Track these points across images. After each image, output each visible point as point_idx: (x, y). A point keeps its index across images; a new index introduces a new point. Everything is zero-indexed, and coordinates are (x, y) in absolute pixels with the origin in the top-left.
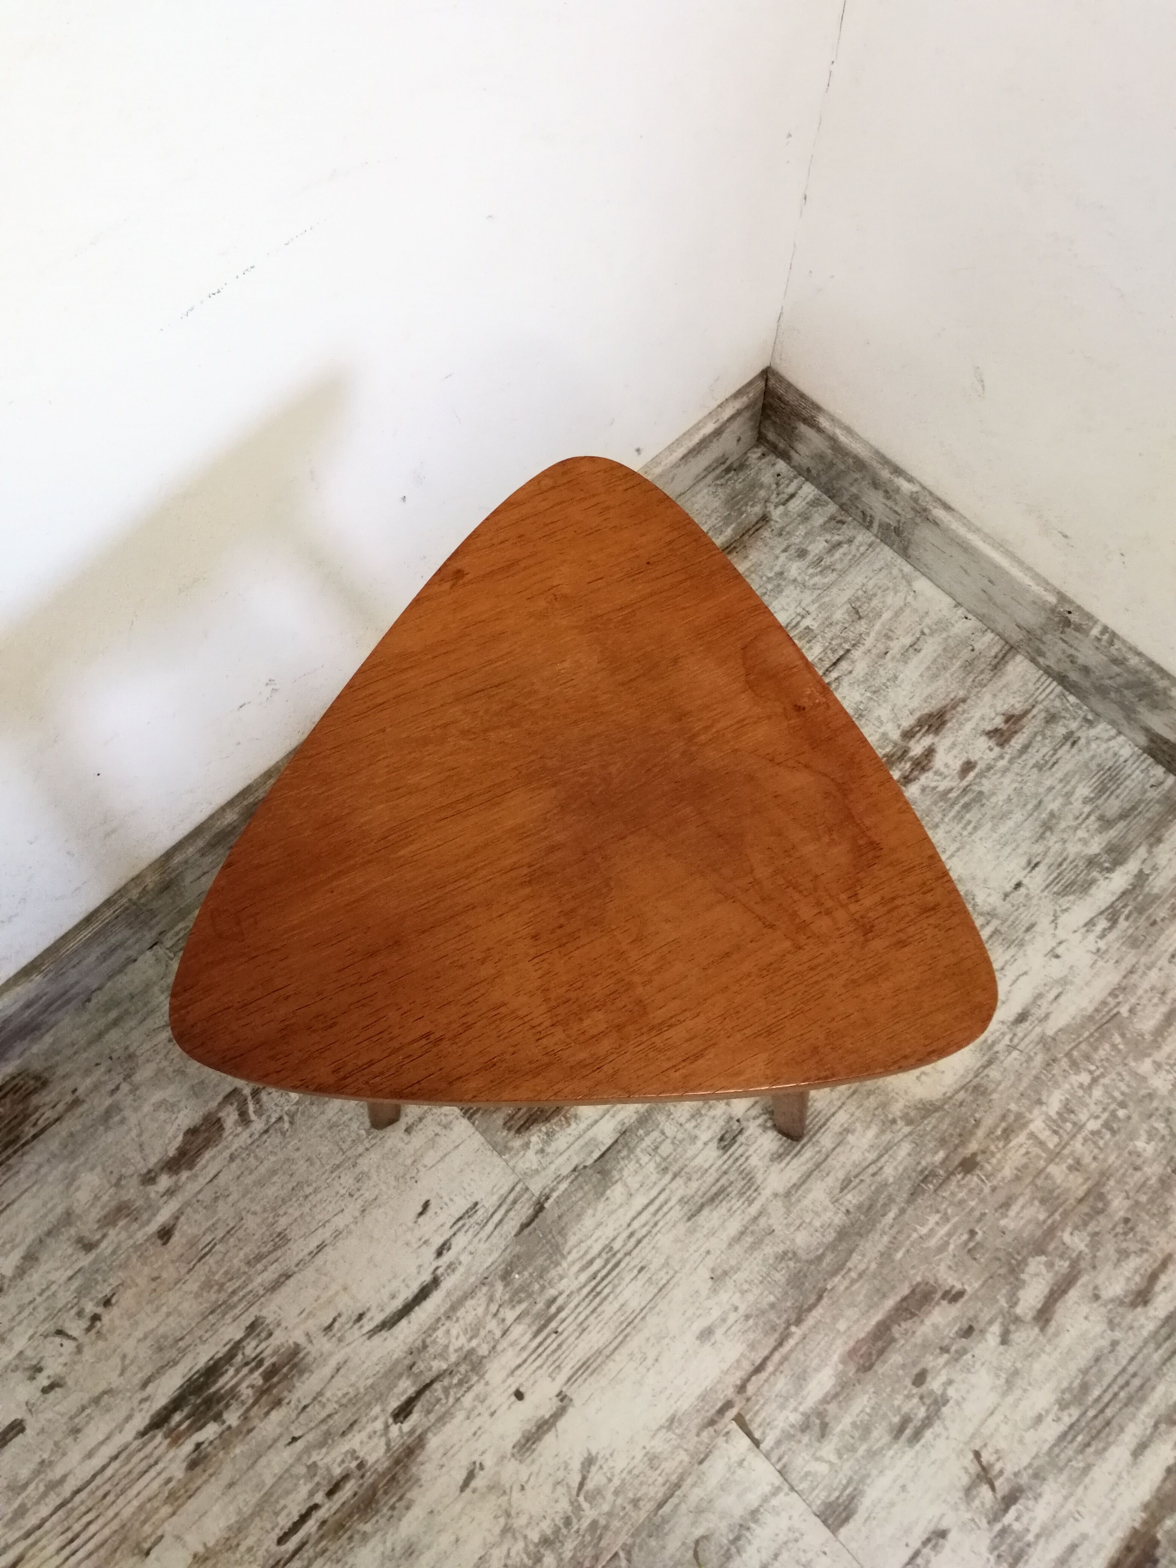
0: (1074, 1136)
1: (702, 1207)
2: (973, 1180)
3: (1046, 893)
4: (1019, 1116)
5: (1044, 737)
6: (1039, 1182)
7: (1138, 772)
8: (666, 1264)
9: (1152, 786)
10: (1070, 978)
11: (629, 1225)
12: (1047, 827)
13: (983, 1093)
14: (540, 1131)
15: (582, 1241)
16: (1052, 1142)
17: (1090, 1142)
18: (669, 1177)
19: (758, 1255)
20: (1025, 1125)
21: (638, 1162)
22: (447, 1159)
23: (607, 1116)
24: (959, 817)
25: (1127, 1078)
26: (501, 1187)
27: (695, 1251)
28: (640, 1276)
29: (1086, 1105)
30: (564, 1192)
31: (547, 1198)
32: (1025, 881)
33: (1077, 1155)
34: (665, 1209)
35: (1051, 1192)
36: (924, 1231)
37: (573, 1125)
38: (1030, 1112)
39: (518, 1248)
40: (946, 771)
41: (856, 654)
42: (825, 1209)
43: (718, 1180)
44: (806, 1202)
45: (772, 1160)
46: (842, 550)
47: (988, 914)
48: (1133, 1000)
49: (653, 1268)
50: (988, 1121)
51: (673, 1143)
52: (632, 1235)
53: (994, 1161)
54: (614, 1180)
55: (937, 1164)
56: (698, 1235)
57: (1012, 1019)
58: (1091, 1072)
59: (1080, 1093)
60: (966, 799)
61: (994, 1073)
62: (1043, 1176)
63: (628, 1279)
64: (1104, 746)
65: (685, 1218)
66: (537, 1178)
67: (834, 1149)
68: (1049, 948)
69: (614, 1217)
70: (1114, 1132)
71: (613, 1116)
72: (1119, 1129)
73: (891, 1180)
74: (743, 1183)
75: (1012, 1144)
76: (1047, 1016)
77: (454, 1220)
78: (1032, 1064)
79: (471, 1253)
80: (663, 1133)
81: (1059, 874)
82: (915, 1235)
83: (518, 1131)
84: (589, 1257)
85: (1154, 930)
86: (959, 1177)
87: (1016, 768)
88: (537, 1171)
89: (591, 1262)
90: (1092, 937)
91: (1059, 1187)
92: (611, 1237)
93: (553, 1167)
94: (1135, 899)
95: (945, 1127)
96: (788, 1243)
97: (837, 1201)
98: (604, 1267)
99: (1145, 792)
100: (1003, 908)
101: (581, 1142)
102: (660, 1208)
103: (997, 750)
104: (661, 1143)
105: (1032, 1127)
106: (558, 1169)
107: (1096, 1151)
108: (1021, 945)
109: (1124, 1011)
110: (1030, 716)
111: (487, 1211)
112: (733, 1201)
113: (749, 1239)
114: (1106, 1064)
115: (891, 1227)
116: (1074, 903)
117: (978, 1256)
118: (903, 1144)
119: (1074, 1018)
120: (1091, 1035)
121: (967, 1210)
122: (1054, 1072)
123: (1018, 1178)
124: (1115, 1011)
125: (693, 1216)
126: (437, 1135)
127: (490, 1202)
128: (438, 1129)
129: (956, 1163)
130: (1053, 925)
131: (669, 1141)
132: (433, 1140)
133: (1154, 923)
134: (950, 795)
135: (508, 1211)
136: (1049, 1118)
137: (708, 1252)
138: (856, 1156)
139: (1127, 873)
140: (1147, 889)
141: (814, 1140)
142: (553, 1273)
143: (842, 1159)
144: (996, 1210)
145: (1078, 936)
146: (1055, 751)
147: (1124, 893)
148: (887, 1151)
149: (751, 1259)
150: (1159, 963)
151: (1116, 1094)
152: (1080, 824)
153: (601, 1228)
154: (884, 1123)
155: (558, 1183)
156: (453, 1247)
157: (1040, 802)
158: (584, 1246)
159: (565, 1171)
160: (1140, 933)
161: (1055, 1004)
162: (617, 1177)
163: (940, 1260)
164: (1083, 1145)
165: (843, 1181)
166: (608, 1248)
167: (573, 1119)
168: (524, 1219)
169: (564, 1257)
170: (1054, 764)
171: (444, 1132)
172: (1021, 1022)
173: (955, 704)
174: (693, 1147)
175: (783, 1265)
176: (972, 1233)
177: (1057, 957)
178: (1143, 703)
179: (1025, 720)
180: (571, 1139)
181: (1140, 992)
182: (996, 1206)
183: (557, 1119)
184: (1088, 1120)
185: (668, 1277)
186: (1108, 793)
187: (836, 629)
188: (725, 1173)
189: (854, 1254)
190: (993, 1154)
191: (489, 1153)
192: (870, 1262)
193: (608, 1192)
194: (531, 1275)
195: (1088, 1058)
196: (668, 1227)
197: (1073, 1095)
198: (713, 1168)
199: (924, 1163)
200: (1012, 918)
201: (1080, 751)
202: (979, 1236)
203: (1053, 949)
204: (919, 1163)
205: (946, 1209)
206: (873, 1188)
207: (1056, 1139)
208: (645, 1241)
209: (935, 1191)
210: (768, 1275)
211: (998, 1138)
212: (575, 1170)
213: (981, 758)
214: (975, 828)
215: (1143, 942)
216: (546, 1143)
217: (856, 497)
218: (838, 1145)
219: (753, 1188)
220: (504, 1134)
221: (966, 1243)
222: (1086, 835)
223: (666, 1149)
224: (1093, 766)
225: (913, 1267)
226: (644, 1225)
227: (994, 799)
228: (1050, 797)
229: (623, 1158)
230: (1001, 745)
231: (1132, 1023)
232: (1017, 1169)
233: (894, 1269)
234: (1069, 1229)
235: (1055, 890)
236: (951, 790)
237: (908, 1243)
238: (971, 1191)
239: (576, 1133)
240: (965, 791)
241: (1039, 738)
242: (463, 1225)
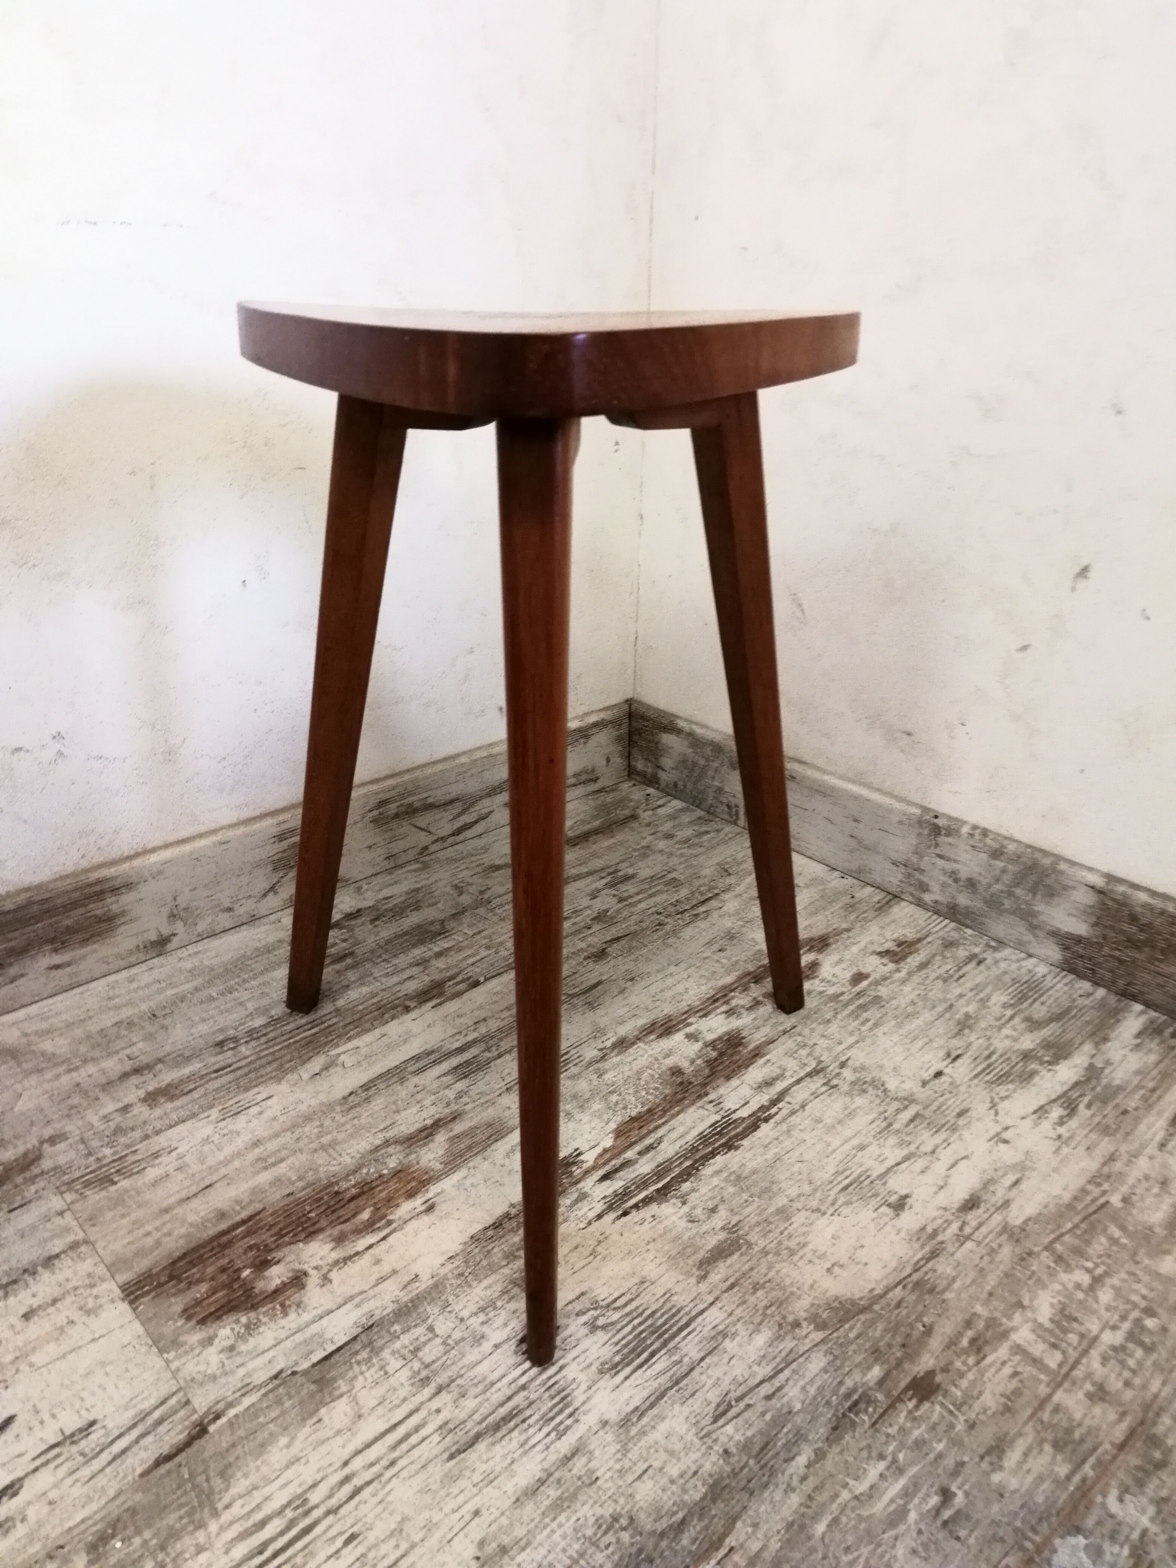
0: (1085, 1352)
1: (478, 1437)
2: (934, 1410)
3: (976, 1081)
4: (991, 1323)
5: (944, 957)
6: (1046, 1416)
7: (1060, 985)
8: (398, 1531)
9: (1081, 996)
10: (1028, 1163)
11: (346, 1464)
12: (965, 1025)
13: (931, 1291)
14: (237, 1321)
15: (256, 1488)
16: (1053, 1360)
17: (1113, 1362)
18: (428, 1391)
19: (566, 1521)
20: (1005, 1335)
21: (382, 1368)
22: (71, 1357)
23: (348, 1306)
24: (854, 1015)
25: (1146, 1278)
26: (146, 1399)
27: (454, 1511)
28: (345, 1551)
29: (1094, 1312)
30: (249, 1408)
31: (218, 1417)
32: (946, 1071)
33: (1097, 1378)
34: (414, 1440)
35: (1069, 1431)
36: (861, 1488)
37: (292, 1315)
38: (1010, 1318)
39: (139, 1496)
40: (834, 980)
41: (726, 896)
42: (687, 1449)
43: (509, 1399)
44: (657, 1435)
45: (601, 1372)
46: (709, 836)
47: (905, 1099)
48: (1124, 1189)
49: (372, 1537)
50: (945, 1329)
51: (444, 1343)
52: (347, 1479)
53: (964, 1383)
54: (337, 1393)
55: (871, 1384)
56: (462, 1483)
57: (957, 1205)
58: (1088, 1271)
59: (1080, 1295)
60: (861, 1001)
61: (943, 1267)
62: (1049, 1408)
63: (322, 1556)
64: (1014, 966)
65: (446, 1456)
66: (209, 1386)
67: (703, 1359)
68: (992, 1133)
69: (323, 1449)
70: (1149, 1349)
71: (358, 1306)
72: (1153, 1343)
73: (798, 1406)
74: (550, 1405)
75: (989, 1360)
76: (1006, 1204)
77: (44, 1447)
78: (998, 1258)
79: (51, 1503)
80: (431, 1329)
81: (989, 1066)
82: (845, 1495)
83: (203, 1322)
84: (259, 1516)
85: (1128, 1118)
86: (911, 1405)
87: (916, 978)
88: (214, 1378)
89: (263, 1524)
90: (1046, 1126)
91: (1080, 1425)
92: (310, 1482)
93: (242, 1371)
94: (1093, 1089)
95: (878, 1334)
96: (622, 1501)
97: (708, 1435)
98: (282, 1534)
99: (1074, 1000)
100: (922, 1094)
101: (298, 1338)
102: (407, 1436)
103: (891, 966)
104: (425, 1344)
105: (1016, 1337)
106: (248, 1375)
107: (1126, 1374)
108: (954, 1129)
109: (1115, 1200)
110: (925, 942)
111: (107, 1435)
112: (532, 1431)
113: (551, 1493)
114: (1108, 1261)
115: (804, 1479)
116: (1014, 1091)
117: (962, 1533)
118: (813, 1355)
119: (1046, 1207)
120: (1076, 1226)
121: (932, 1456)
122: (1034, 1268)
123: (1007, 1410)
124: (1102, 1200)
125: (459, 1452)
126: (72, 1322)
127: (116, 1421)
128: (76, 1315)
129: (903, 1384)
130: (992, 1112)
131: (438, 1341)
132: (62, 1330)
133: (1125, 1112)
134: (841, 998)
135: (143, 1436)
136: (1040, 1325)
137: (477, 1513)
138: (739, 1370)
139: (1075, 1066)
140: (1104, 1081)
141: (671, 1345)
142: (187, 1542)
143: (716, 1373)
144: (982, 1457)
145: (1028, 1122)
146: (960, 969)
147: (1077, 1084)
148: (787, 1366)
149: (554, 1525)
150: (1148, 1151)
151: (1135, 1298)
152: (1004, 1024)
153: (293, 1468)
154: (780, 1325)
155: (243, 1395)
156: (23, 1492)
157: (951, 1006)
158: (258, 1497)
159: (261, 1376)
160: (1110, 1120)
161: (1015, 1191)
162: (344, 1388)
163: (896, 1538)
164: (1103, 1365)
165: (718, 1405)
166: (300, 1502)
167: (294, 1308)
168: (165, 1449)
169: (215, 1514)
170: (961, 977)
171: (85, 1318)
172: (971, 1209)
173: (838, 933)
174: (476, 1351)
175: (610, 1538)
176: (946, 1495)
177: (1006, 1142)
178: (1039, 897)
179: (919, 945)
180: (282, 1334)
181: (1131, 1181)
182: (981, 1451)
183: (271, 1305)
184: (1102, 1331)
185: (398, 1554)
186: (1030, 1001)
187: (706, 881)
188: (523, 1387)
189: (739, 1524)
190: (962, 1375)
191: (144, 1349)
192: (767, 1538)
193: (323, 1411)
194: (145, 1542)
195: (1079, 1252)
196: (415, 1467)
197: (1070, 1297)
198: (505, 1381)
199: (849, 1383)
200: (936, 1104)
201: (988, 968)
202: (960, 1499)
203: (998, 1134)
204: (841, 1383)
205: (894, 1454)
206: (768, 1417)
207: (1058, 1356)
208: (366, 1492)
209: (874, 1424)
210: (582, 1555)
211: (965, 1352)
212: (276, 1377)
213: (874, 971)
214: (876, 1025)
215: (1117, 1130)
216: (239, 1337)
217: (720, 790)
218: (710, 1353)
219: (568, 1411)
220: (179, 1323)
221: (937, 1511)
222: (1014, 1033)
223: (431, 1352)
224: (1007, 979)
225: (847, 1550)
226: (372, 1465)
227: (894, 1003)
228: (962, 1002)
229: (359, 1363)
230: (897, 962)
231: (1130, 1214)
232: (1002, 1395)
233: (813, 1550)
234: (1114, 1493)
235: (987, 1078)
236: (842, 994)
237: (835, 1506)
238: (933, 1428)
239: (293, 1325)
240: (859, 995)
241: (938, 958)
242: (58, 1456)
